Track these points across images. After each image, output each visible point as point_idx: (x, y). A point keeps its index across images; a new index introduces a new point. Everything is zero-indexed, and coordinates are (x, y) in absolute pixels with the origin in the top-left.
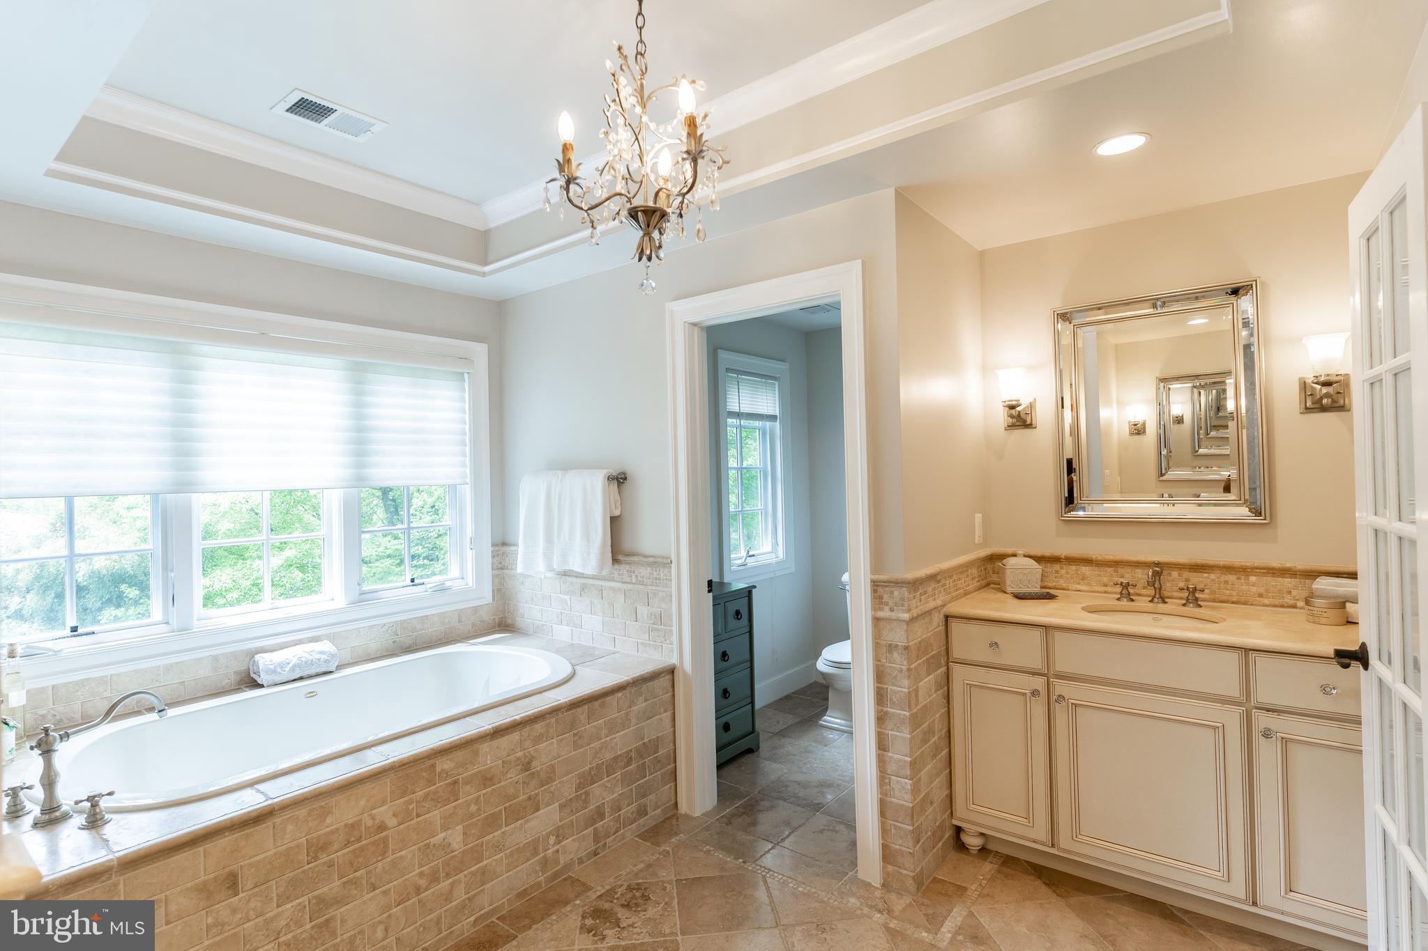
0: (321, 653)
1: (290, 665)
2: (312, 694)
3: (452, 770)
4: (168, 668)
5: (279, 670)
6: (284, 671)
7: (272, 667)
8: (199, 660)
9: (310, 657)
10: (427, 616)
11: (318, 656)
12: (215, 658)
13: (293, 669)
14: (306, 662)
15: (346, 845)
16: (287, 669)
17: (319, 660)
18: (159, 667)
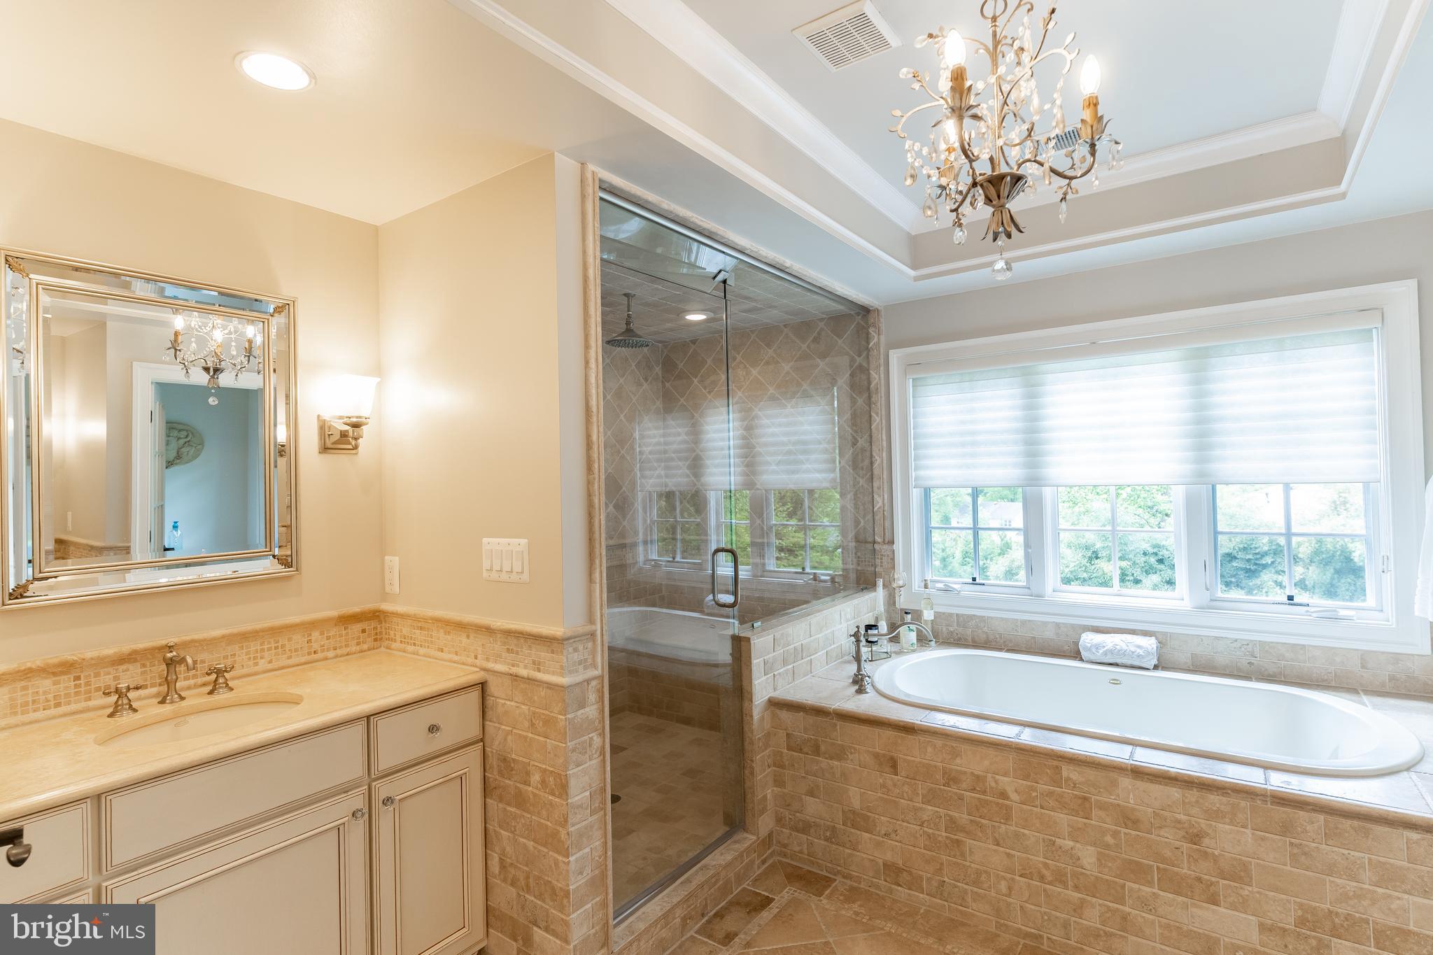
0: (1139, 647)
1: (1105, 649)
2: (1115, 682)
3: (1080, 783)
4: (1024, 623)
5: (1094, 650)
6: (1098, 652)
7: (1089, 645)
8: (1045, 623)
9: (1125, 647)
10: (1304, 645)
11: (1133, 649)
12: (1058, 625)
13: (1105, 654)
14: (1119, 651)
15: (972, 790)
16: (1101, 652)
17: (1133, 652)
18: (1017, 620)
